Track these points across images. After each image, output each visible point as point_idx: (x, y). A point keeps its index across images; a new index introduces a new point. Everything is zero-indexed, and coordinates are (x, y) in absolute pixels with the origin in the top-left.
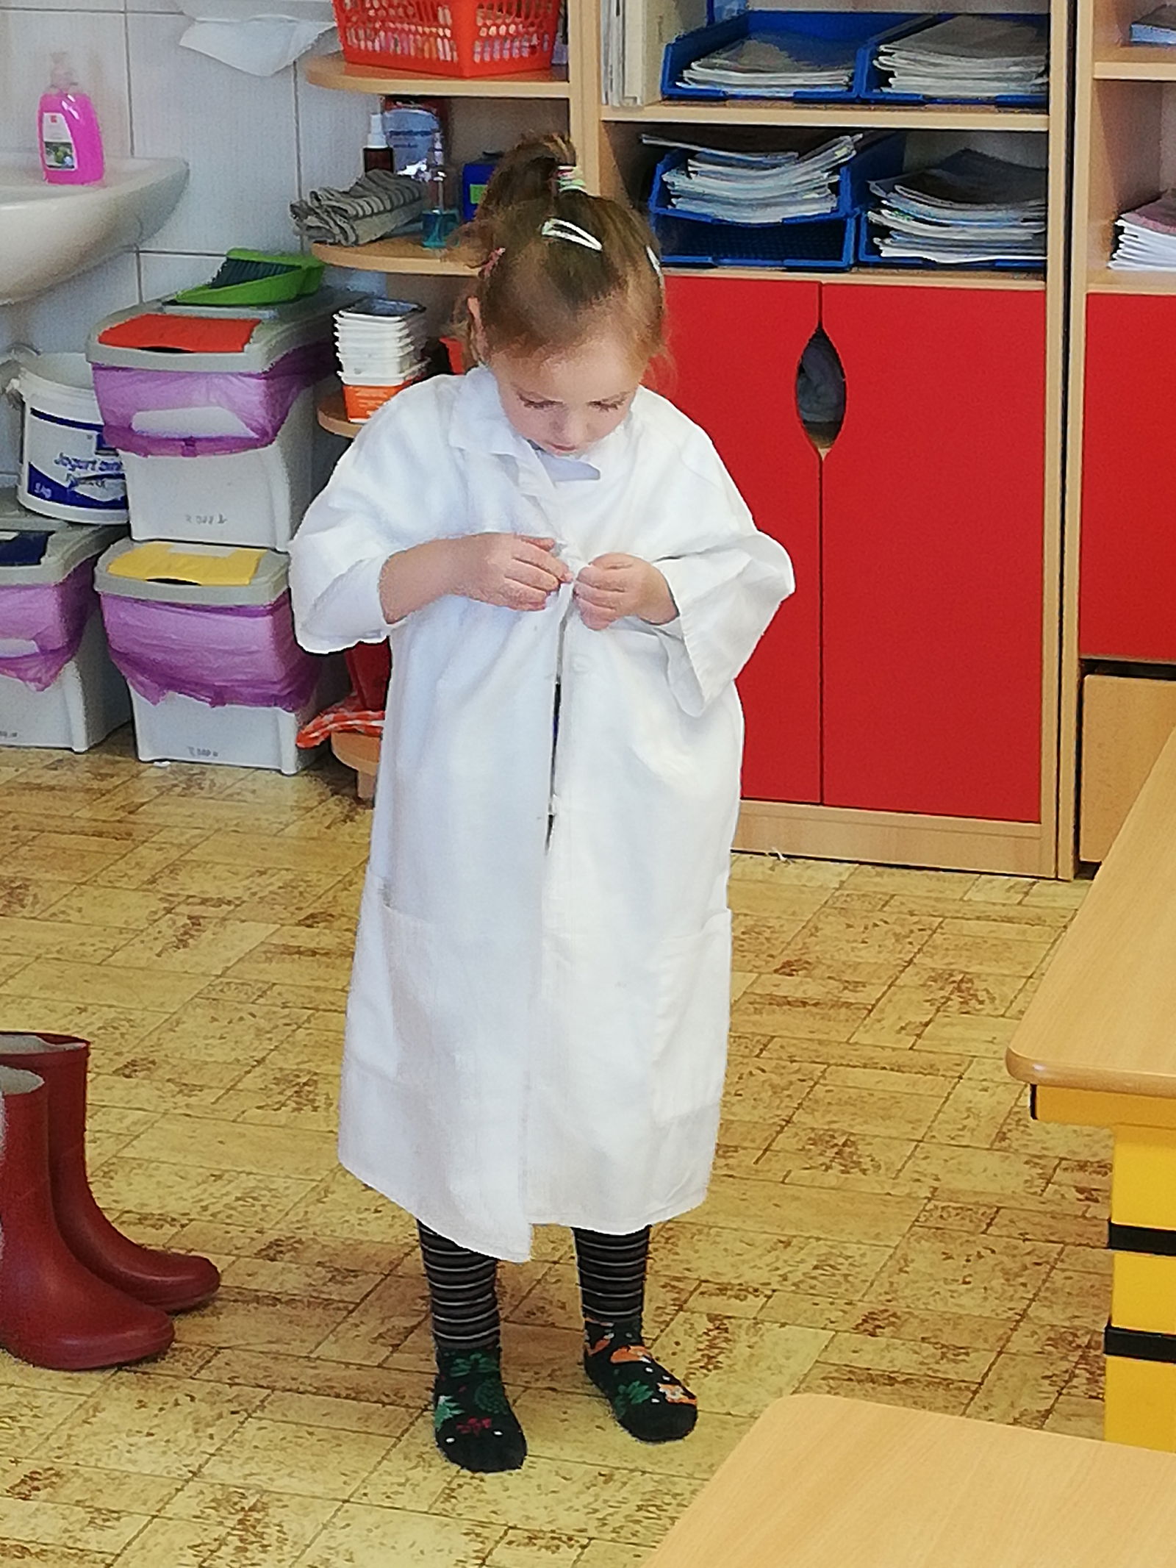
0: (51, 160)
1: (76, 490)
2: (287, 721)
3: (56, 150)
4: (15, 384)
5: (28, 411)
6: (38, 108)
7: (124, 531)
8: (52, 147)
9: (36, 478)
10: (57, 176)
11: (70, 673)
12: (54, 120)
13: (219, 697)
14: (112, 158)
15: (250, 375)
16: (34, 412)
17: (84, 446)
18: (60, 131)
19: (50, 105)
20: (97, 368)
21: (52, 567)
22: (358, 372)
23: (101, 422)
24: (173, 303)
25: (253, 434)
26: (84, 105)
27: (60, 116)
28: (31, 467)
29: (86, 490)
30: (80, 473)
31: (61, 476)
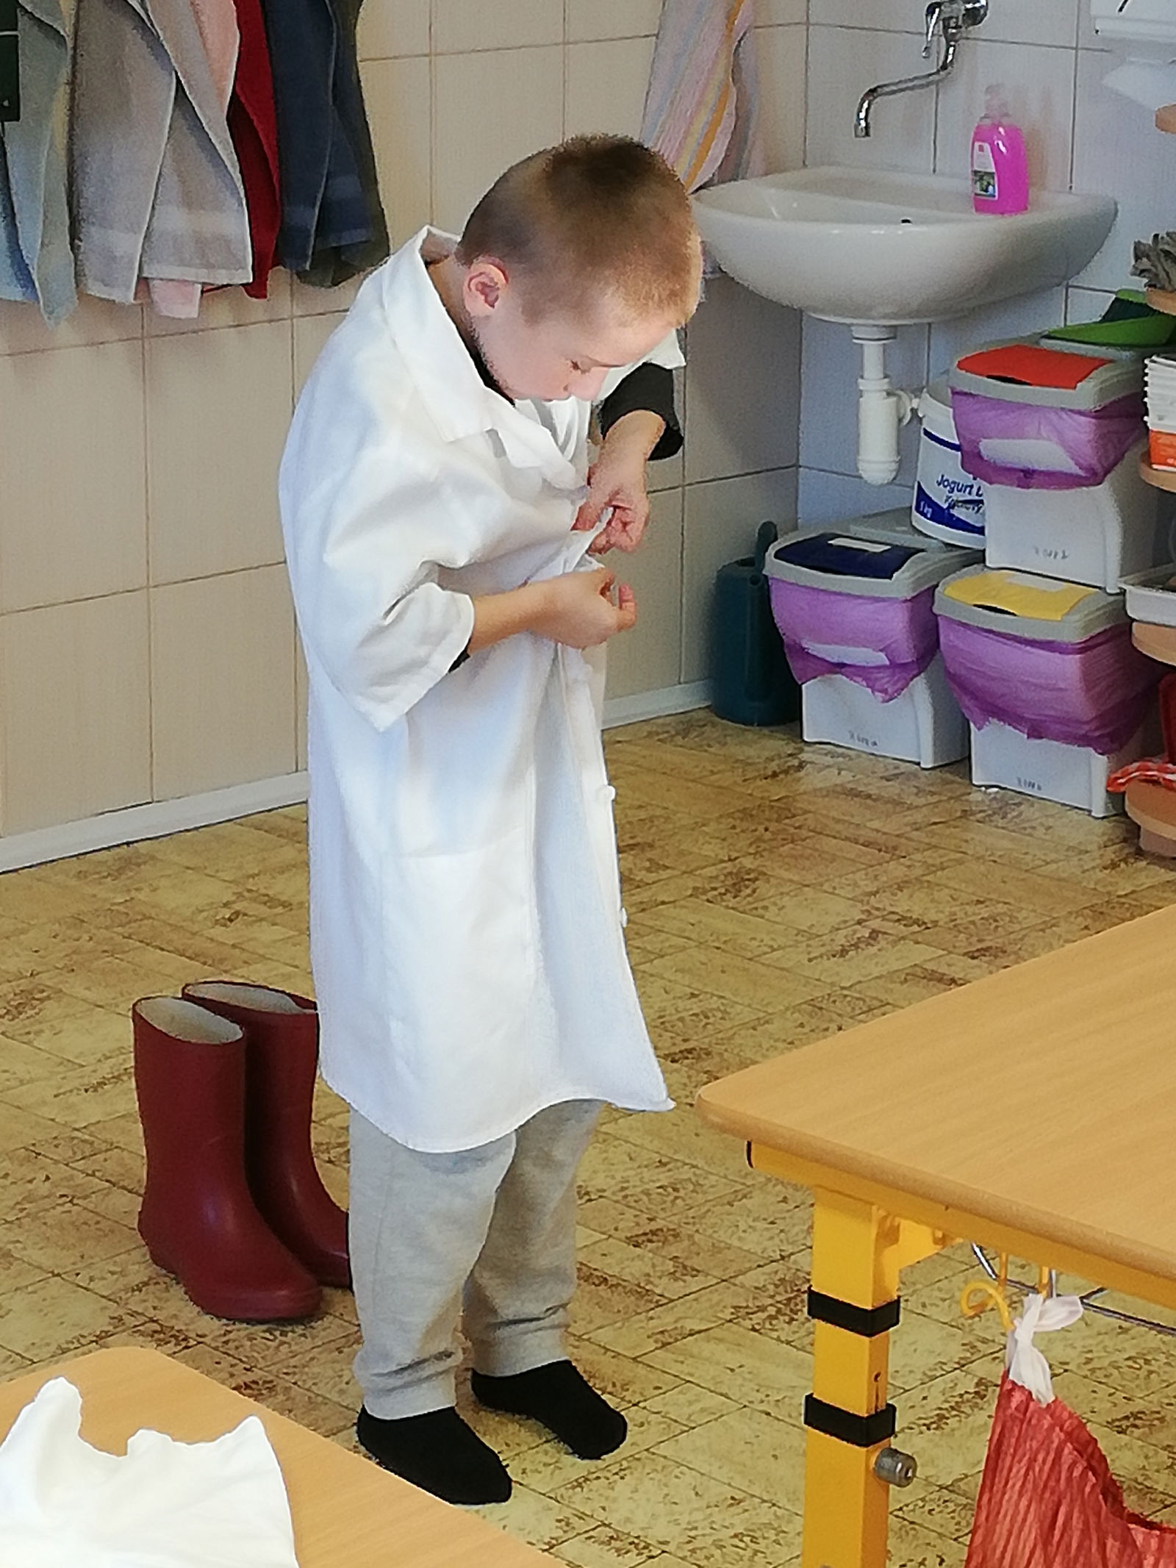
0: (981, 189)
1: (952, 511)
2: (1099, 765)
3: (981, 178)
5: (923, 432)
6: (972, 137)
7: (978, 558)
8: (979, 176)
9: (922, 496)
10: (983, 205)
11: (920, 686)
12: (981, 149)
13: (1036, 732)
15: (1080, 413)
16: (927, 433)
17: (955, 468)
18: (986, 161)
19: (981, 135)
20: (954, 392)
21: (904, 582)
22: (1161, 418)
25: (1082, 473)
27: (987, 146)
28: (918, 484)
29: (958, 513)
30: (956, 496)
31: (940, 497)
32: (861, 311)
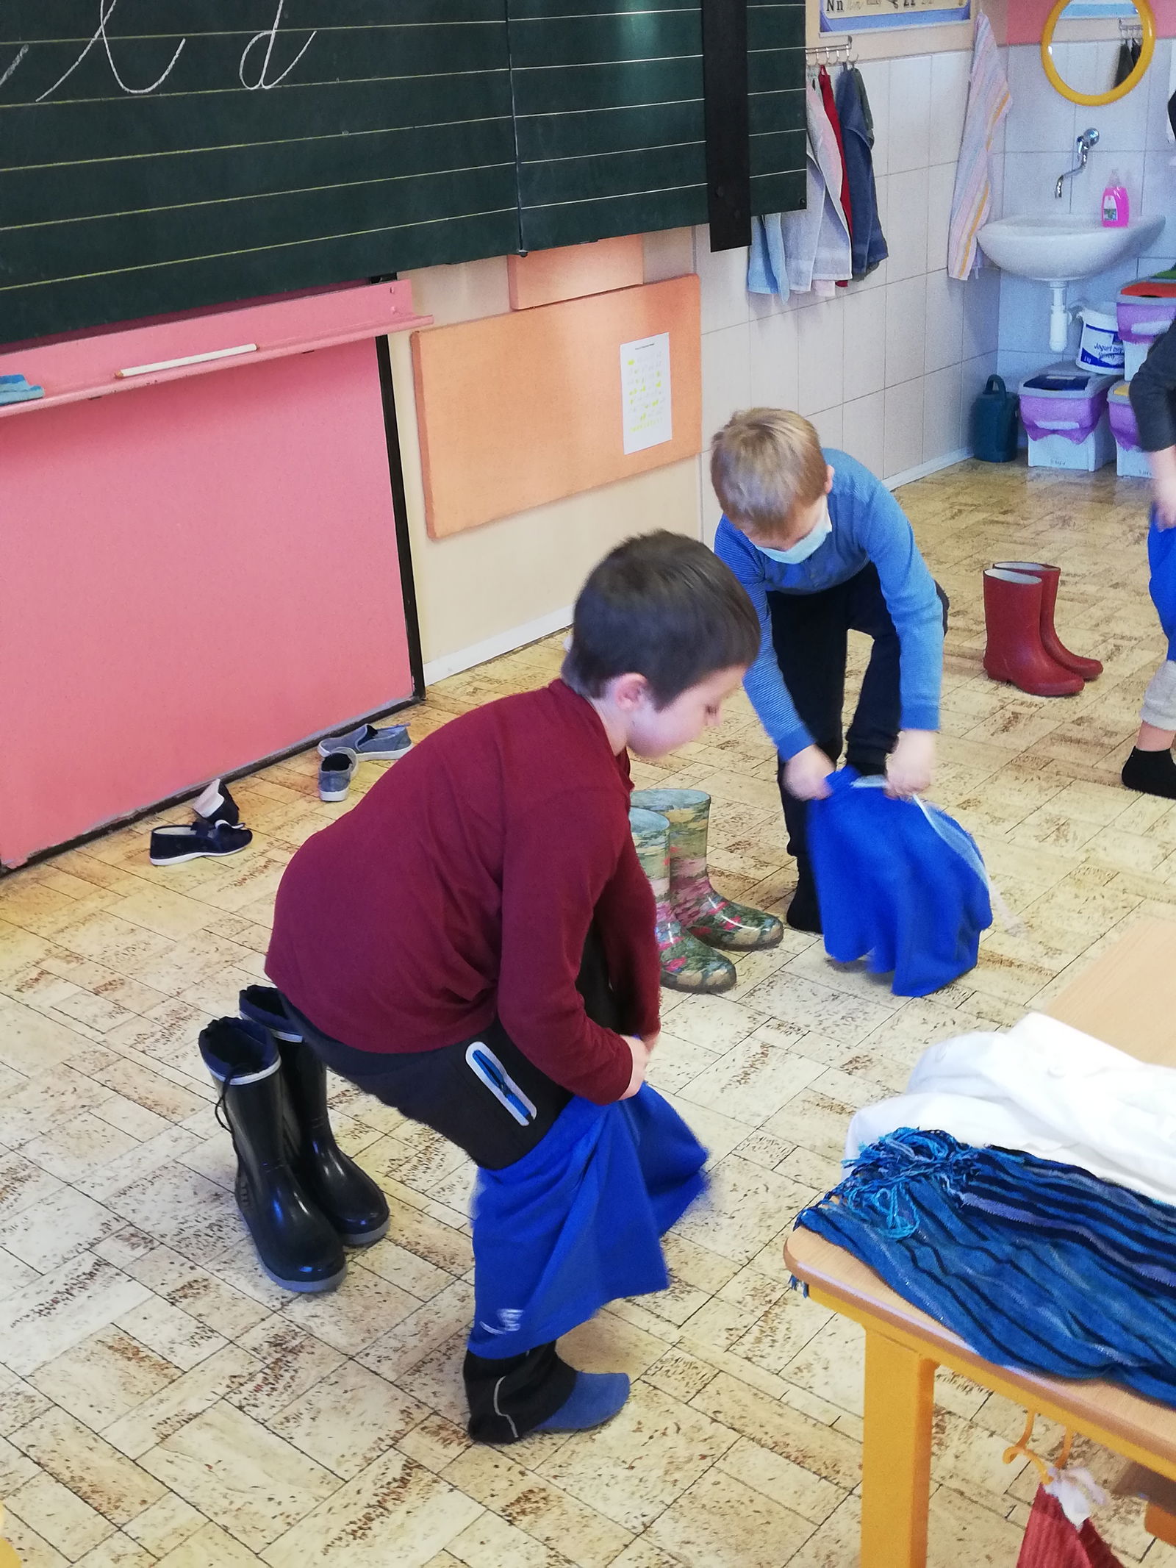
0: (1106, 216)
1: (1101, 359)
4: (1080, 314)
5: (1085, 326)
6: (1103, 193)
8: (1107, 211)
9: (1085, 354)
10: (1107, 224)
11: (1091, 441)
12: (1109, 199)
14: (1132, 216)
16: (1087, 326)
17: (1107, 340)
18: (1111, 204)
19: (1108, 192)
20: (1119, 305)
21: (1088, 392)
23: (1117, 330)
24: (1155, 277)
26: (1123, 192)
27: (1112, 197)
28: (1083, 349)
29: (1105, 360)
30: (1104, 352)
31: (1096, 353)
32: (1054, 275)
